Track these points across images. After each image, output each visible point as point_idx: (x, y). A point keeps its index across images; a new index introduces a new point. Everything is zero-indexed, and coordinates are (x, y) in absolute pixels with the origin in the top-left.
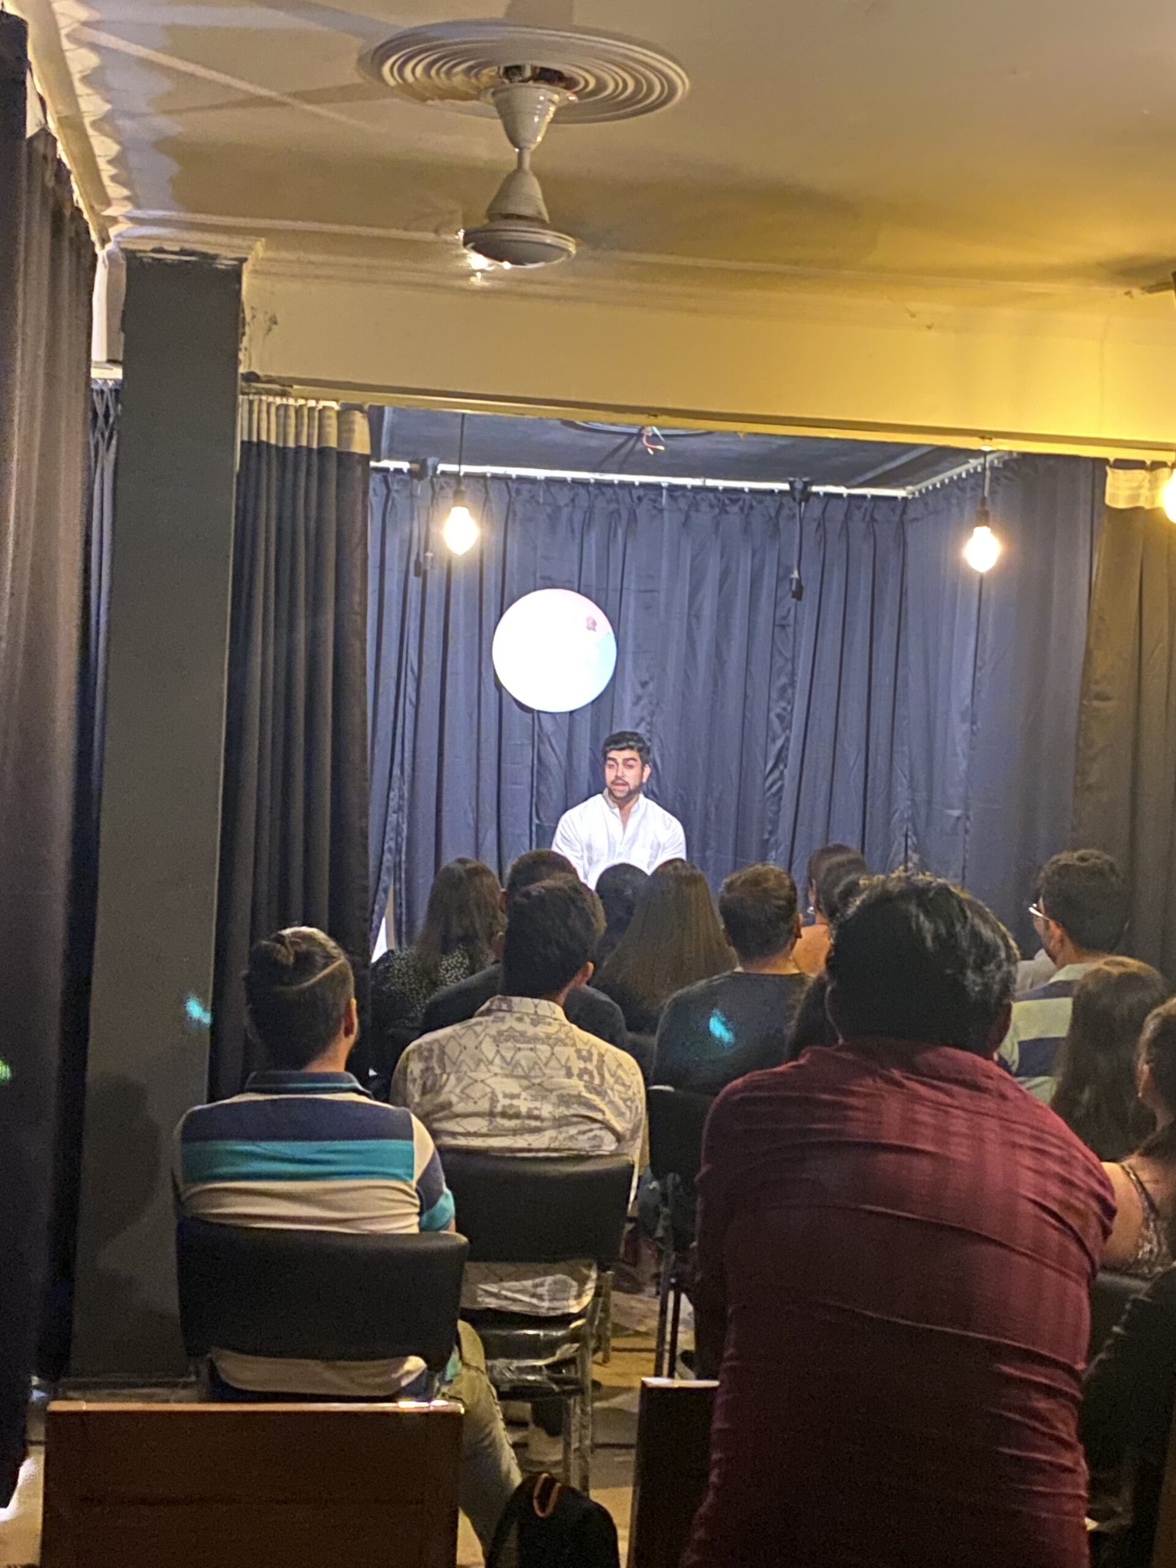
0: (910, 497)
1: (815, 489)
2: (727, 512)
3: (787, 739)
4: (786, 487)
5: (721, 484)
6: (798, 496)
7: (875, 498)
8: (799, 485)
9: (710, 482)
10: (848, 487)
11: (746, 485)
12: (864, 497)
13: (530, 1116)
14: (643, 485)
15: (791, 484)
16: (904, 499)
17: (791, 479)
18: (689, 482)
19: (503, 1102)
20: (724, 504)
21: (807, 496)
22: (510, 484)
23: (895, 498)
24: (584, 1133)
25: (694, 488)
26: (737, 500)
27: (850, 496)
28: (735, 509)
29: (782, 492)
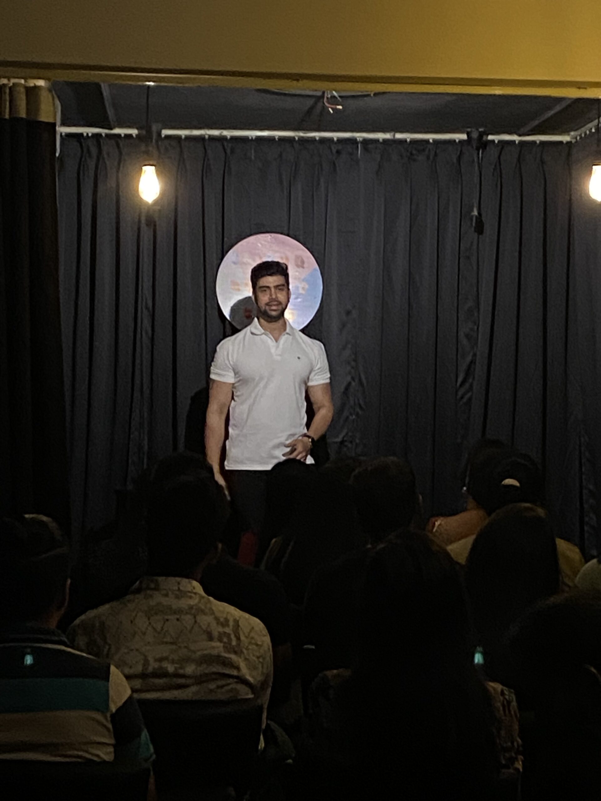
0: (574, 141)
1: (490, 137)
2: (415, 160)
3: (475, 355)
4: (464, 137)
5: (408, 136)
6: (475, 144)
7: (543, 143)
8: (475, 135)
9: (399, 136)
10: (520, 135)
11: (431, 137)
12: (534, 142)
13: (177, 675)
14: (340, 141)
15: (468, 134)
16: (569, 143)
17: (469, 130)
18: (380, 136)
19: (153, 665)
20: (412, 154)
21: (484, 145)
22: (225, 144)
23: (561, 142)
24: (222, 687)
25: (385, 141)
26: (424, 150)
27: (521, 142)
28: (421, 158)
29: (461, 142)
